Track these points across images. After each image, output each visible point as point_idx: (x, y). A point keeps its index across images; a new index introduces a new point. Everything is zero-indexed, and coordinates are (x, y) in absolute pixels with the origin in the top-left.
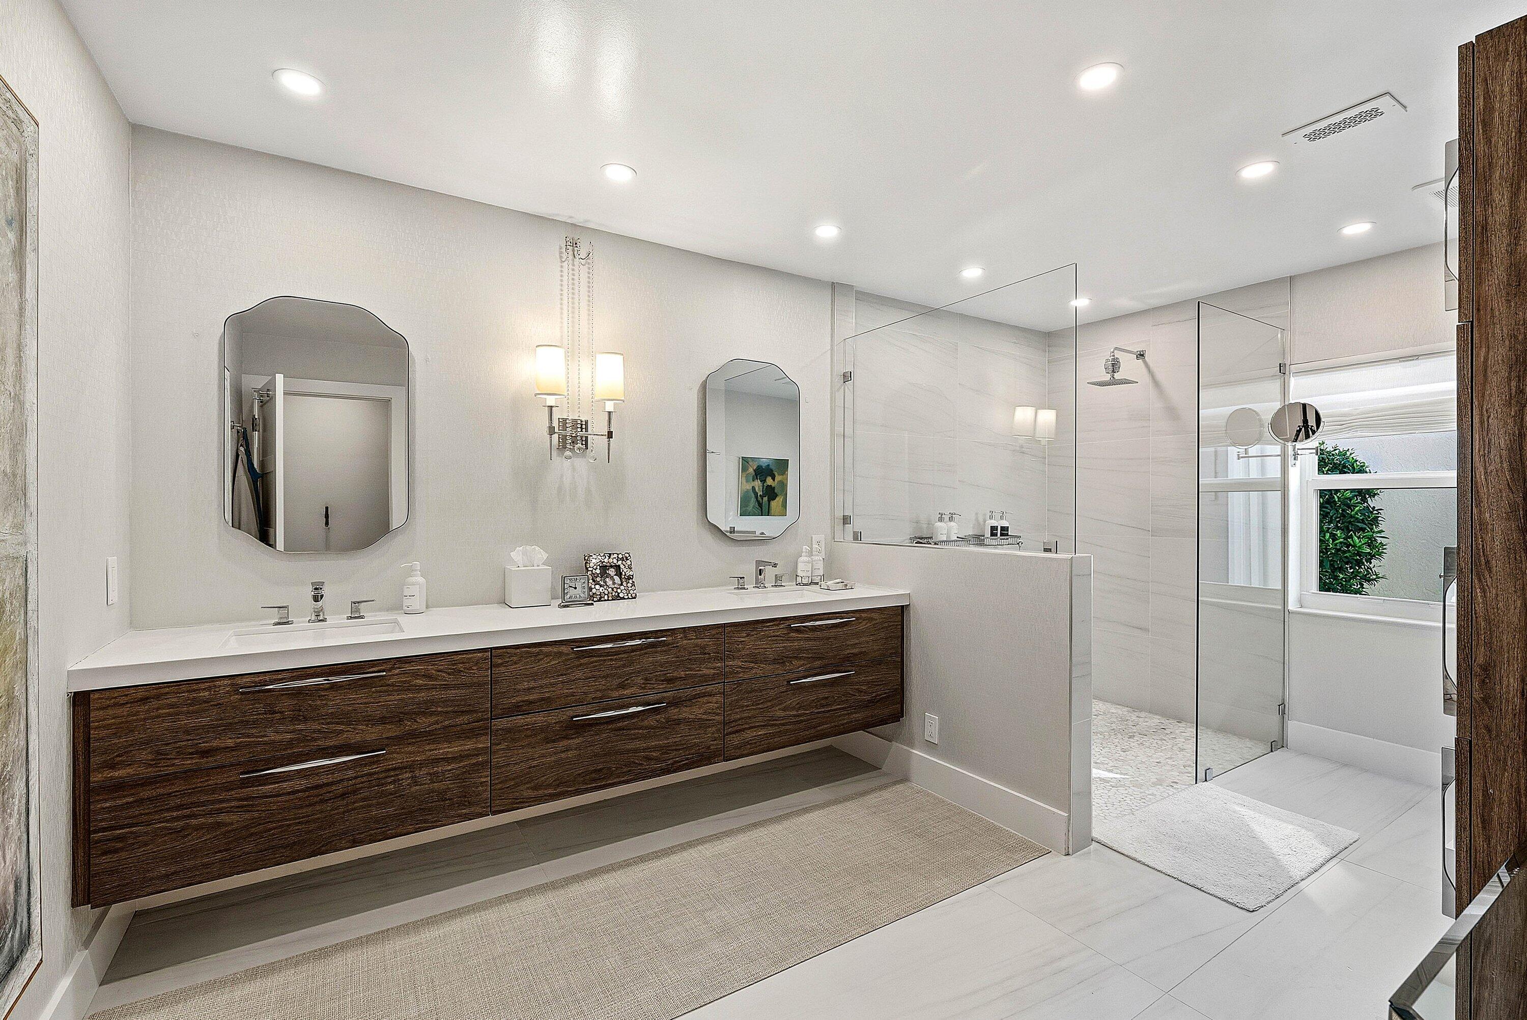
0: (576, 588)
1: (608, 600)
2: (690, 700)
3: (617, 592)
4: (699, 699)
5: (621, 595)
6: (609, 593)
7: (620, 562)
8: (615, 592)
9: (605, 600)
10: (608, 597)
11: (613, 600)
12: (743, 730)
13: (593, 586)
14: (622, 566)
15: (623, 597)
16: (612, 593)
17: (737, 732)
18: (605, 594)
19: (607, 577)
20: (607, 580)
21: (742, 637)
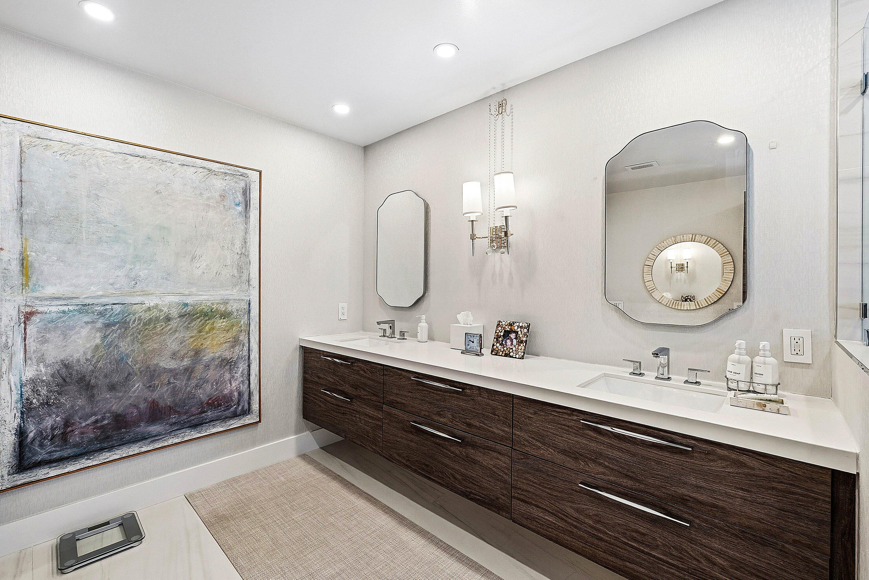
0: (473, 342)
1: (501, 356)
2: (484, 449)
3: (509, 351)
4: (491, 452)
5: (511, 354)
6: (504, 350)
7: (519, 329)
8: (508, 351)
9: (500, 355)
10: (502, 353)
11: (504, 356)
12: (530, 504)
13: (495, 344)
14: (519, 333)
15: (512, 356)
16: (506, 351)
17: (525, 502)
18: (501, 351)
19: (508, 339)
20: (508, 341)
21: (528, 412)
